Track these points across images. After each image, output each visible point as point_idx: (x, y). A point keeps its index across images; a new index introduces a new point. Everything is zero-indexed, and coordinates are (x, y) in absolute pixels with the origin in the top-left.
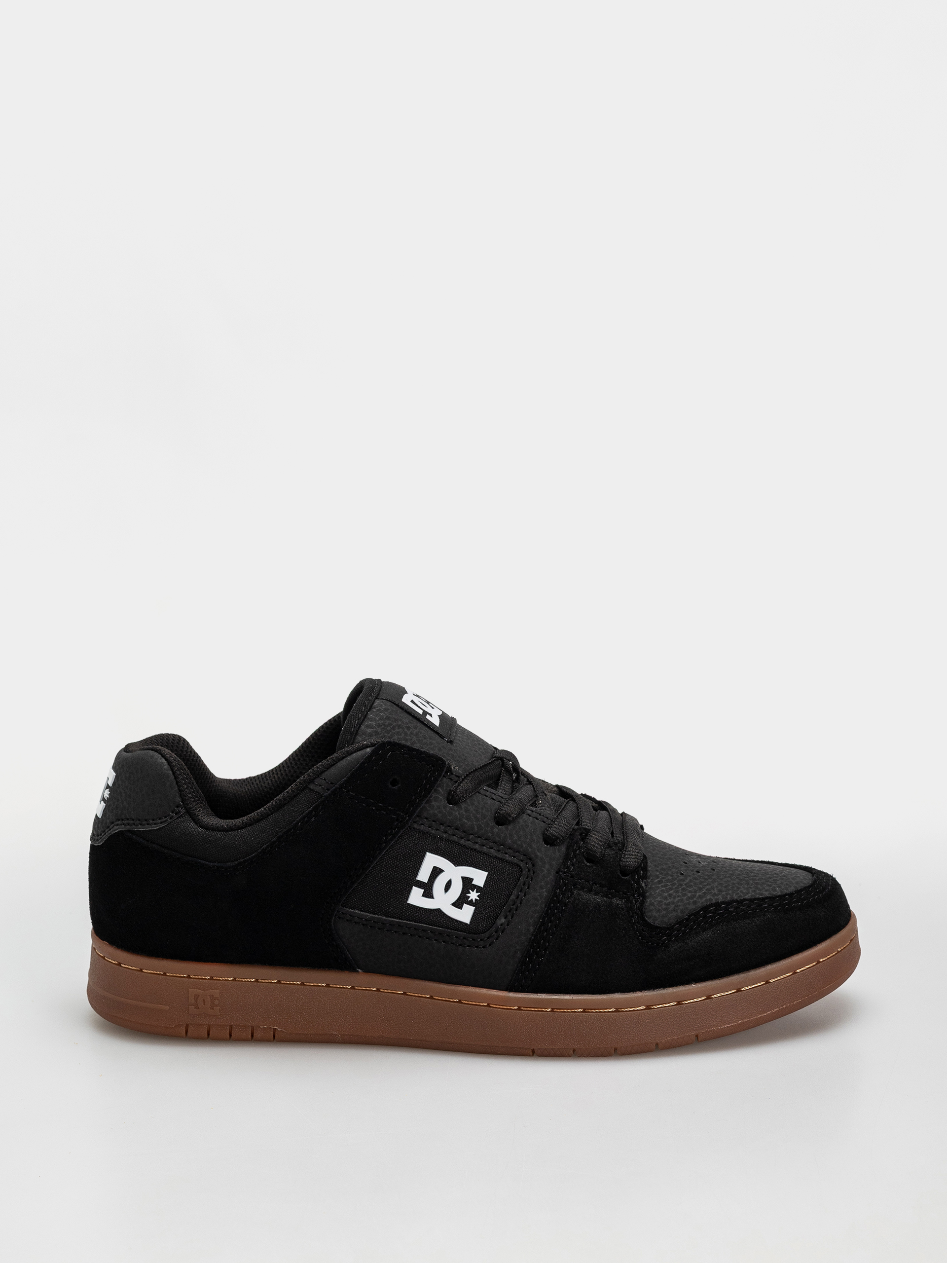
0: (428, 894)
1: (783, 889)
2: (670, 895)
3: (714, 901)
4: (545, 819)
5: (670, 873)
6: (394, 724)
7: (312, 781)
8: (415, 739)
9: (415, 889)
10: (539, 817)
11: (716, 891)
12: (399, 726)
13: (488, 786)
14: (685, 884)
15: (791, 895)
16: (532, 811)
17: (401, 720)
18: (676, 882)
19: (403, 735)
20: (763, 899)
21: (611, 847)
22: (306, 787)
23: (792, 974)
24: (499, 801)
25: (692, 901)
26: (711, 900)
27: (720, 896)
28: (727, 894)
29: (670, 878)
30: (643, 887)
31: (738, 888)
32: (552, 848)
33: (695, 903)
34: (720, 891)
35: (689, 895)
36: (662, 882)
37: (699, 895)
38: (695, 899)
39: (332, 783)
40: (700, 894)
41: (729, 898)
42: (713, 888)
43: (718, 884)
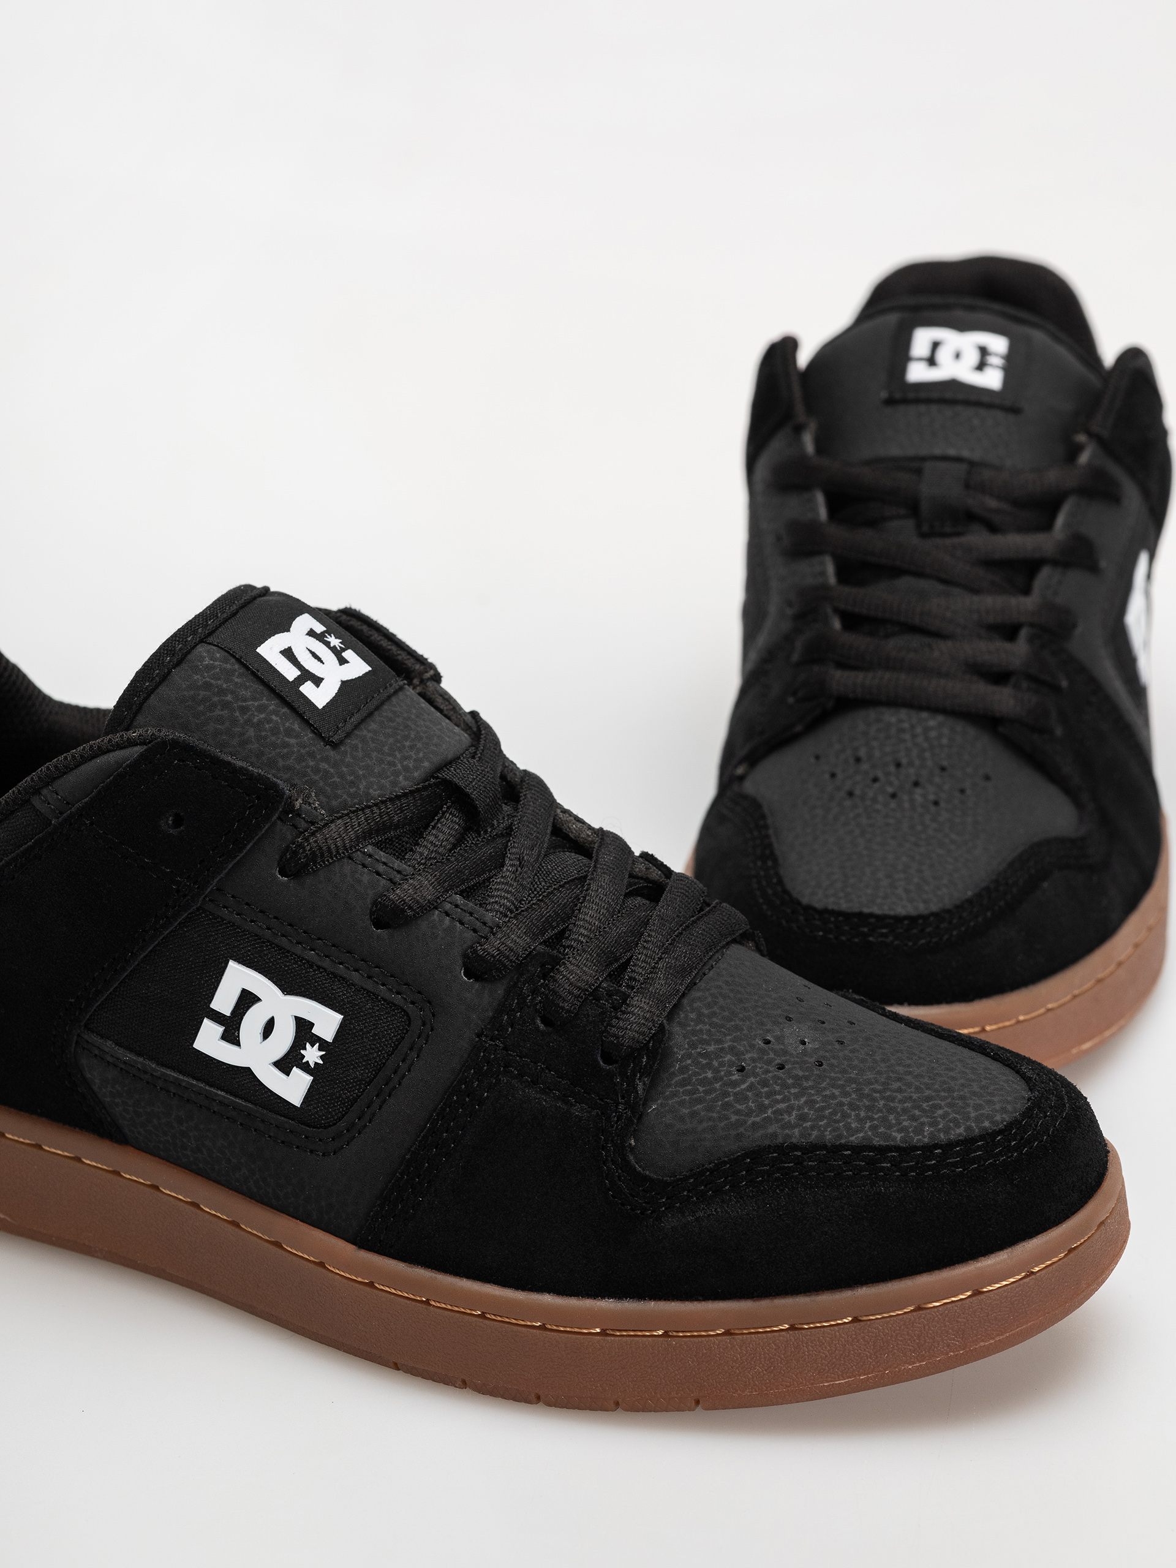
0: (231, 1036)
1: (939, 1130)
2: (693, 1114)
3: (780, 1140)
4: (478, 924)
5: (715, 1063)
6: (216, 699)
7: (37, 791)
8: (251, 732)
9: (206, 1022)
10: (467, 918)
11: (793, 1118)
12: (226, 705)
13: (378, 845)
14: (735, 1094)
15: (949, 1146)
16: (457, 906)
17: (232, 692)
18: (717, 1086)
19: (227, 724)
20: (882, 1150)
21: (598, 999)
22: (28, 801)
23: (969, 1297)
24: (391, 880)
25: (733, 1133)
26: (774, 1135)
27: (796, 1131)
28: (812, 1128)
29: (710, 1075)
30: (637, 1091)
31: (845, 1116)
32: (477, 985)
33: (739, 1136)
34: (803, 1118)
35: (734, 1118)
36: (689, 1084)
37: (754, 1123)
38: (742, 1130)
39: (68, 803)
40: (758, 1119)
41: (813, 1136)
42: (789, 1110)
43: (806, 1102)
